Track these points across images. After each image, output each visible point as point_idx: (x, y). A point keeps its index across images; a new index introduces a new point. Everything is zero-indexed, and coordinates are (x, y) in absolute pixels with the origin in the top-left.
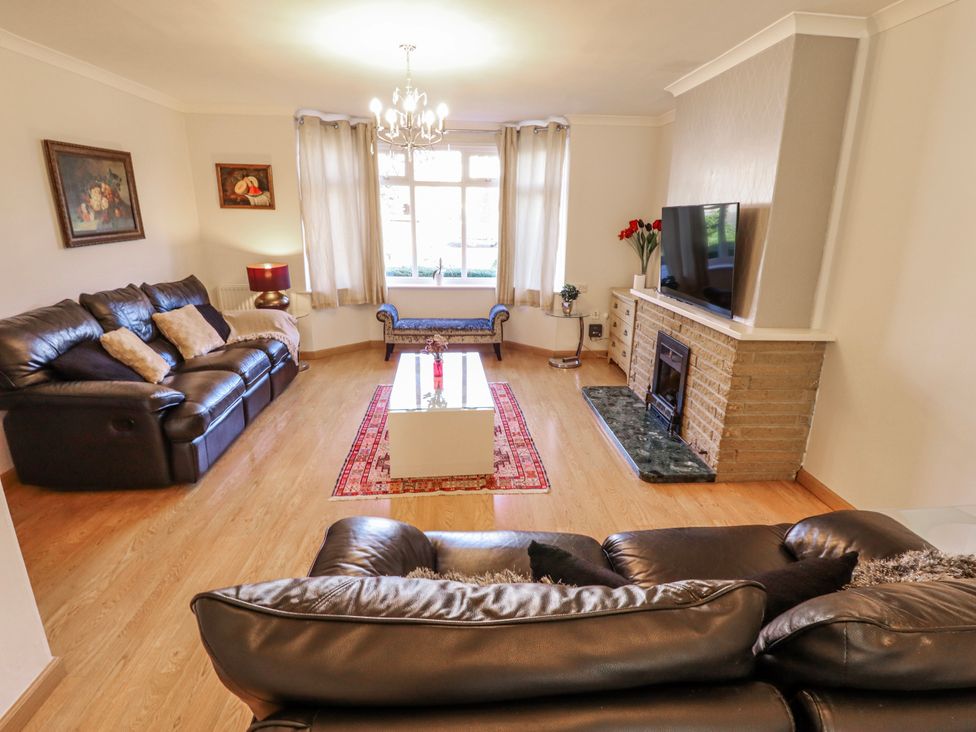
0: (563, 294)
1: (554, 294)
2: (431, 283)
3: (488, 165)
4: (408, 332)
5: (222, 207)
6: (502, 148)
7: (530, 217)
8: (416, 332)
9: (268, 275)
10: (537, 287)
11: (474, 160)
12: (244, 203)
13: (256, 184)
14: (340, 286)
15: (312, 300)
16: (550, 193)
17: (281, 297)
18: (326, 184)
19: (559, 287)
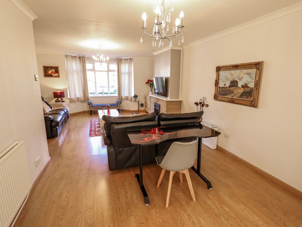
0: (134, 97)
1: (132, 97)
2: (101, 95)
3: (114, 67)
4: (96, 107)
5: (44, 77)
6: (117, 63)
7: (125, 79)
8: (98, 107)
9: (59, 94)
10: (127, 95)
11: (110, 65)
12: (51, 76)
13: (54, 71)
14: (77, 97)
15: (70, 100)
16: (129, 74)
17: (62, 99)
18: (73, 71)
19: (133, 95)
